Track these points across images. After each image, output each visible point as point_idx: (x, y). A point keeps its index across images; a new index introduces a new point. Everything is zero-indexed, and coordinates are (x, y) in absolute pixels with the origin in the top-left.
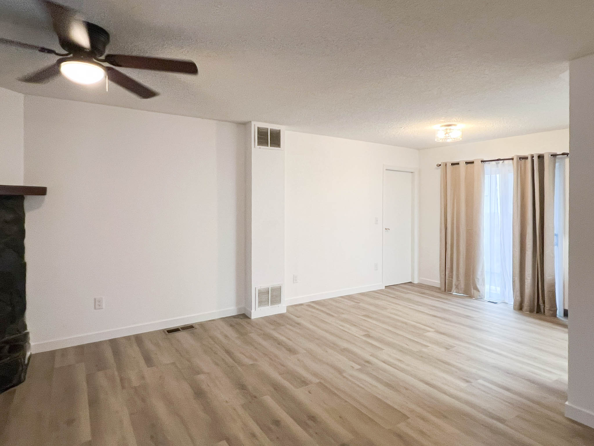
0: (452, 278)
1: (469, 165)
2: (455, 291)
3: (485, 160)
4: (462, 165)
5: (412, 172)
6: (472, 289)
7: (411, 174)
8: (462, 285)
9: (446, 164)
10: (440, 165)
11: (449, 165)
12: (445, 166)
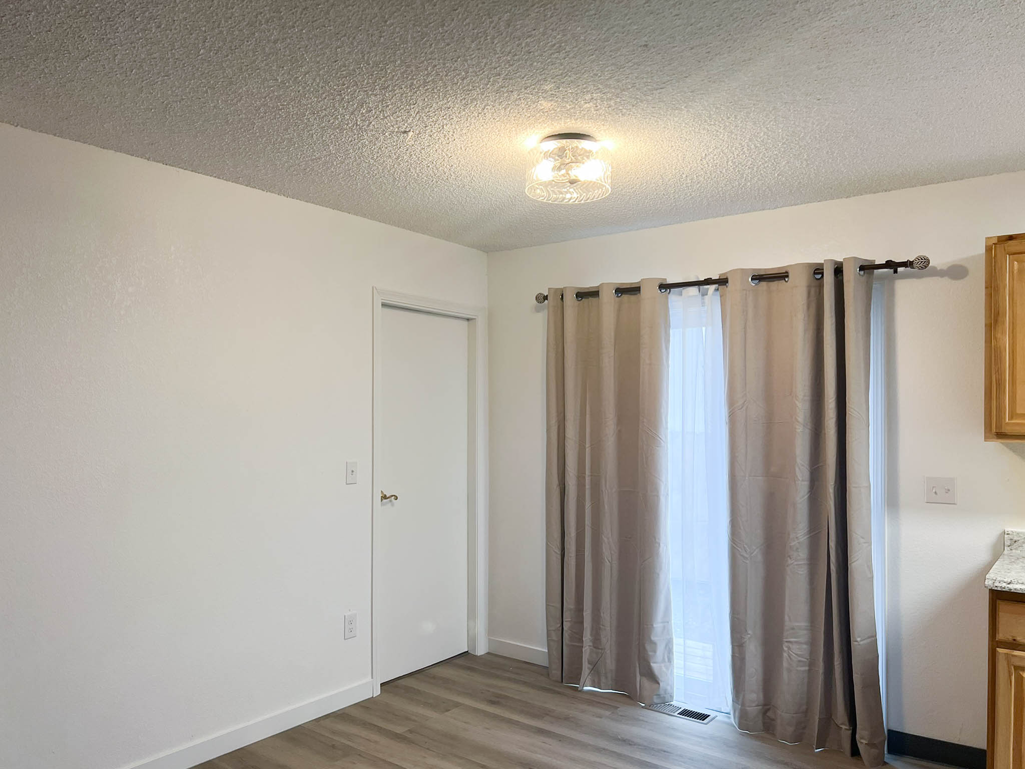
0: (581, 640)
1: (625, 297)
2: (588, 682)
3: (670, 281)
4: (608, 297)
5: (468, 320)
6: (638, 675)
7: (466, 323)
8: (610, 663)
9: (562, 296)
10: (546, 298)
11: (570, 299)
12: (560, 301)
